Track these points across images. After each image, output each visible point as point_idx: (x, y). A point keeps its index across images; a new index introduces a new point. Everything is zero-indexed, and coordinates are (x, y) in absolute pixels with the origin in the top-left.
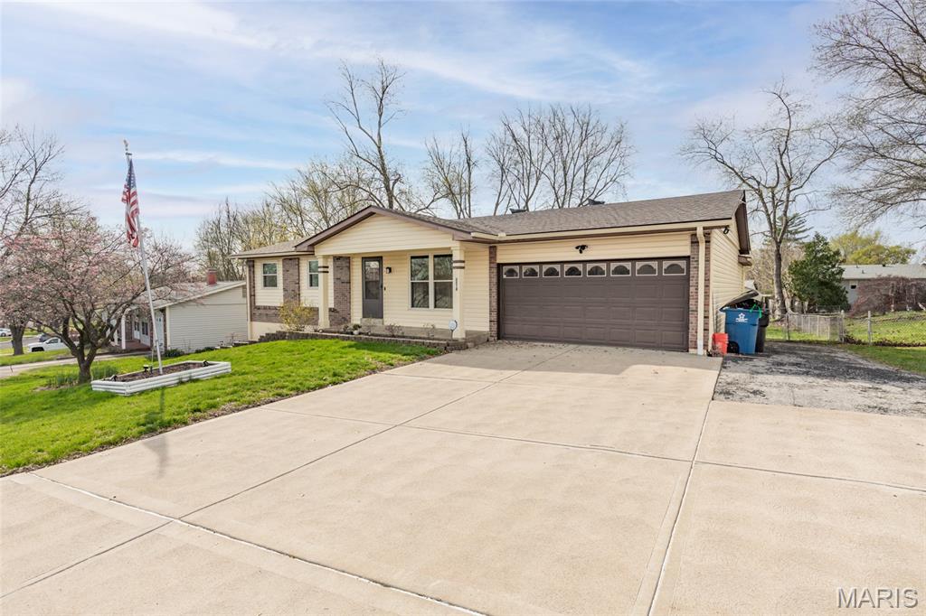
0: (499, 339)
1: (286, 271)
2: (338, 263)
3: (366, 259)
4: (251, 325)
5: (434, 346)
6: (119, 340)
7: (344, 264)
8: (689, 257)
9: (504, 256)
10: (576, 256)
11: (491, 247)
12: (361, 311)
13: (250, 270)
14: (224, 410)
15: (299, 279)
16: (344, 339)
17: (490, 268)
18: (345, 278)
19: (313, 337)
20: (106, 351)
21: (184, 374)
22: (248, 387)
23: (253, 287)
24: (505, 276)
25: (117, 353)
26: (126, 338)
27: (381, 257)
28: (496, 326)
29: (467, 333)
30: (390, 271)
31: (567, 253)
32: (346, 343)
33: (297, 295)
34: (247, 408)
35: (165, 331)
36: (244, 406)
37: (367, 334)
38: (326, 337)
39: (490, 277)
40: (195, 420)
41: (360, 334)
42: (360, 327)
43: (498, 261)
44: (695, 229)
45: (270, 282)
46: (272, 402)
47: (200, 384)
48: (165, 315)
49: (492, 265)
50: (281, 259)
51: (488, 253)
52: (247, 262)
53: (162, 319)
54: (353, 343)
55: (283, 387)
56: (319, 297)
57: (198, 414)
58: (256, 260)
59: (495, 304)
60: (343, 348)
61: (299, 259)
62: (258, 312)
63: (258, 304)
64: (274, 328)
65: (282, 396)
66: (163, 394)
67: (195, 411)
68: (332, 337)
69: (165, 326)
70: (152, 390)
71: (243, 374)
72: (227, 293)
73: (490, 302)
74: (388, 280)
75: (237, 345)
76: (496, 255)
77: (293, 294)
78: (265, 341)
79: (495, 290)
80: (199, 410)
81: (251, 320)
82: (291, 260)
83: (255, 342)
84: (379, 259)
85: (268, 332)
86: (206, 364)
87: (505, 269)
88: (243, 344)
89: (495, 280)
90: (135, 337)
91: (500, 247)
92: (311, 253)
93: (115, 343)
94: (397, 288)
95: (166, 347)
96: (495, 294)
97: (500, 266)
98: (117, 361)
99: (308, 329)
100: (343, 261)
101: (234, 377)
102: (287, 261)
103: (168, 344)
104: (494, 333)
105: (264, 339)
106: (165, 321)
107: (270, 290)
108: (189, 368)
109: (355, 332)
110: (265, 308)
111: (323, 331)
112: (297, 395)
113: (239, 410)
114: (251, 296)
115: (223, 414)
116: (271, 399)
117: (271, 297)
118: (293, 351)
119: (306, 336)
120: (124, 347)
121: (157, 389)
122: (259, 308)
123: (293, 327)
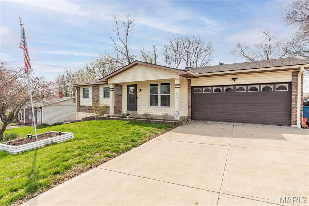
0: (192, 120)
1: (93, 91)
2: (117, 87)
3: (129, 86)
4: (78, 114)
5: (169, 123)
6: (23, 119)
7: (119, 88)
8: (291, 82)
9: (195, 83)
10: (232, 82)
11: (188, 80)
12: (127, 108)
13: (78, 91)
14: (76, 171)
15: (99, 95)
16: (123, 120)
17: (188, 88)
18: (119, 94)
19: (108, 119)
20: (17, 124)
21: (49, 140)
22: (87, 150)
23: (79, 98)
24: (194, 92)
25: (22, 125)
26: (26, 118)
27: (136, 85)
28: (191, 114)
29: (181, 117)
30: (140, 91)
31: (227, 81)
32: (126, 122)
33: (98, 101)
34: (91, 168)
35: (41, 116)
36: (89, 166)
37: (134, 118)
38: (115, 119)
39: (188, 93)
40: (56, 183)
41: (130, 117)
42: (129, 114)
43: (192, 86)
44: (299, 69)
45: (86, 96)
46: (104, 162)
47: (57, 146)
48: (41, 110)
49: (189, 87)
50: (91, 86)
51: (187, 82)
52: (76, 88)
53: (40, 111)
54: (128, 122)
55: (108, 150)
56: (109, 102)
57: (58, 176)
58: (81, 87)
59: (190, 104)
60: (125, 124)
61: (99, 86)
62: (81, 108)
63: (81, 105)
64: (89, 115)
65: (109, 157)
66: (35, 155)
67: (56, 173)
68: (118, 119)
69: (41, 114)
70: (30, 151)
71: (80, 139)
72: (67, 101)
73: (188, 103)
74: (139, 94)
75: (72, 122)
76: (191, 83)
77: (96, 100)
78: (85, 121)
79: (190, 98)
80: (58, 173)
81: (78, 112)
82: (96, 86)
83: (80, 121)
84: (135, 86)
85: (86, 117)
86: (60, 134)
87: (195, 89)
88: (75, 122)
89: (190, 94)
90: (30, 118)
91: (193, 79)
92: (106, 82)
93: (21, 121)
94: (143, 98)
95: (42, 122)
96: (190, 100)
97: (193, 87)
98: (21, 128)
99: (105, 115)
100: (119, 86)
101: (76, 142)
102: (94, 87)
103: (43, 121)
104: (190, 117)
105: (84, 120)
106: (41, 112)
107: (86, 99)
108: (51, 137)
109: (128, 117)
110: (84, 106)
111: (113, 116)
112: (118, 155)
113: (85, 171)
114: (78, 101)
115: (76, 175)
116: (104, 159)
117: (87, 102)
118: (101, 126)
119: (105, 119)
120: (24, 122)
121: (33, 150)
122: (81, 107)
123: (98, 114)
